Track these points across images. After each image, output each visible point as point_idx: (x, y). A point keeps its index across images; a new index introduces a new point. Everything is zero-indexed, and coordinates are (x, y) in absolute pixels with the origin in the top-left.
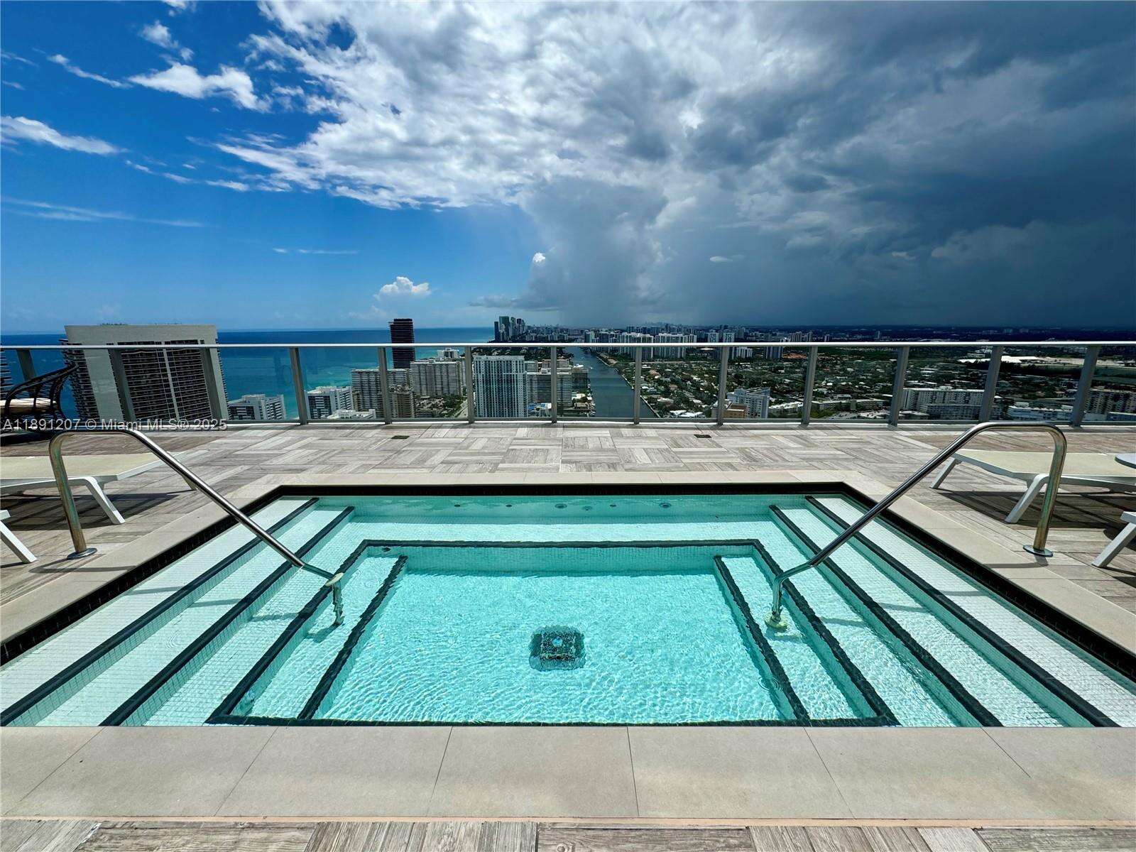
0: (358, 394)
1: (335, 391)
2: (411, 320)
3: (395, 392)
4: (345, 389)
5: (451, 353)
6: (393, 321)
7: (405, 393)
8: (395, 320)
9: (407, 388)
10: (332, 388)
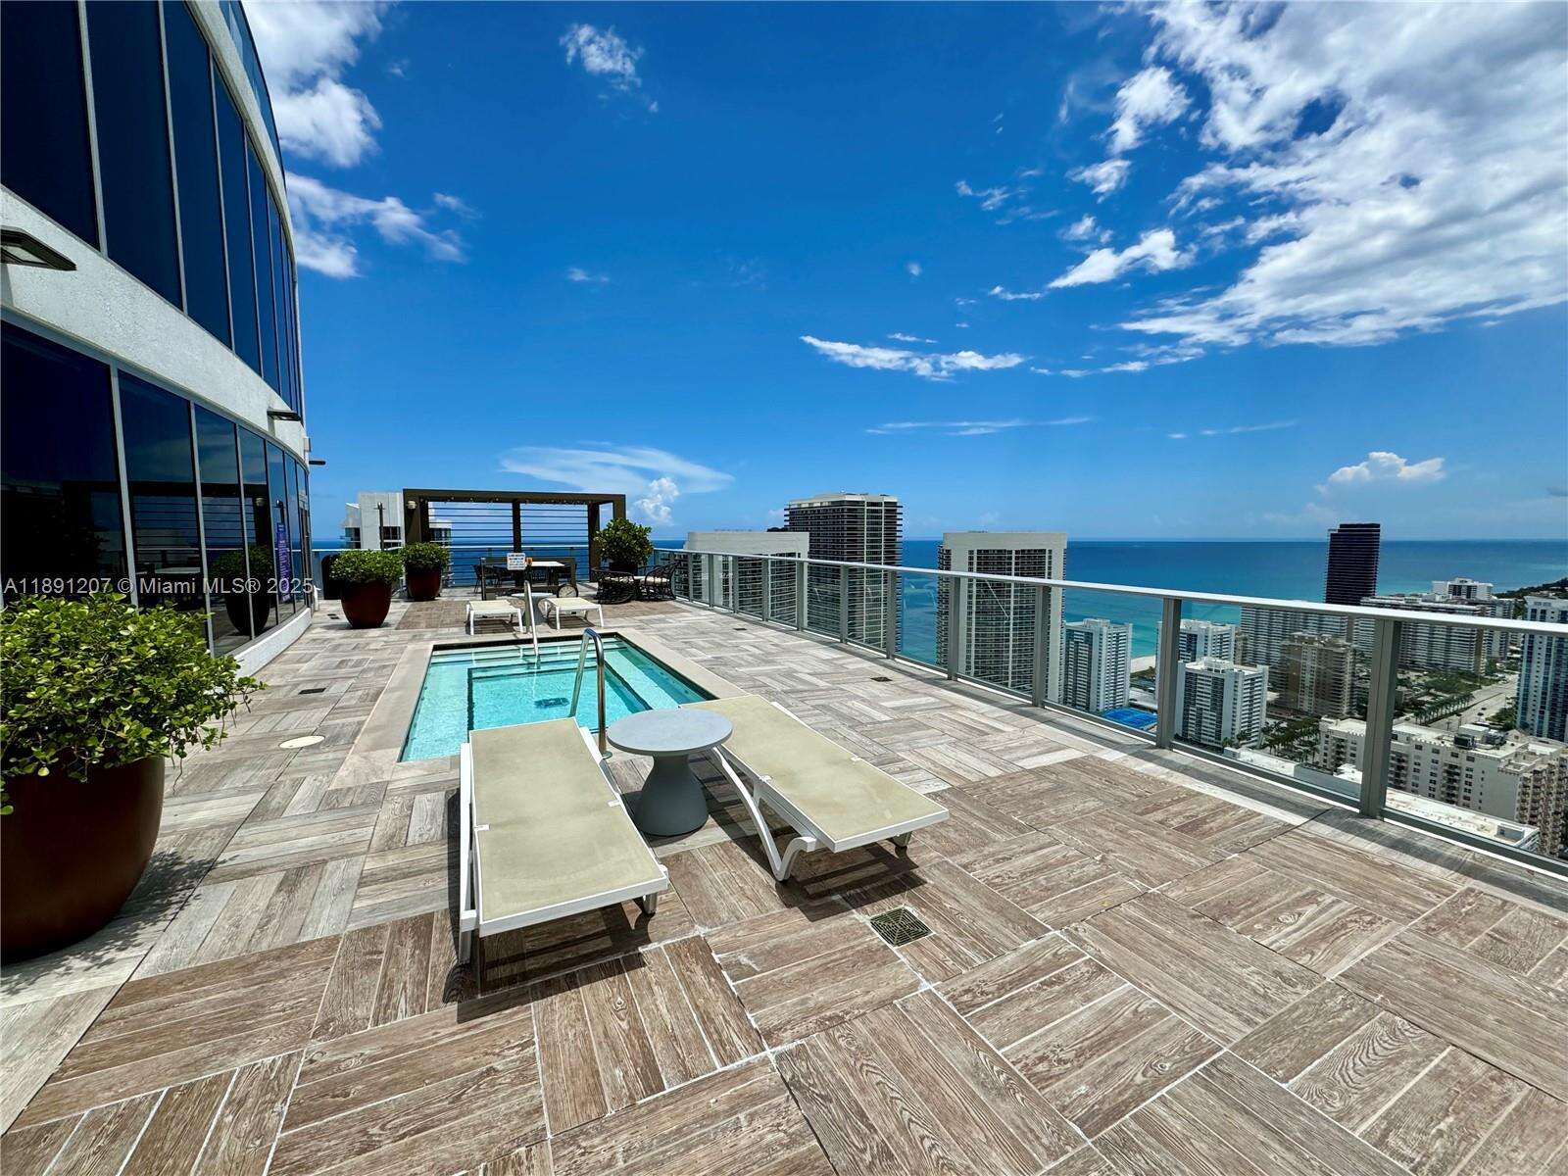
0: (1245, 639)
1: (1207, 630)
2: (1378, 526)
3: (1317, 644)
4: (1224, 628)
5: (1469, 587)
6: (1338, 527)
7: (1335, 650)
8: (1342, 526)
9: (1342, 641)
10: (1203, 625)
